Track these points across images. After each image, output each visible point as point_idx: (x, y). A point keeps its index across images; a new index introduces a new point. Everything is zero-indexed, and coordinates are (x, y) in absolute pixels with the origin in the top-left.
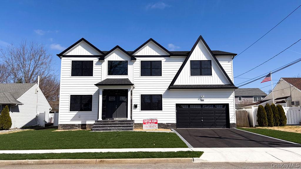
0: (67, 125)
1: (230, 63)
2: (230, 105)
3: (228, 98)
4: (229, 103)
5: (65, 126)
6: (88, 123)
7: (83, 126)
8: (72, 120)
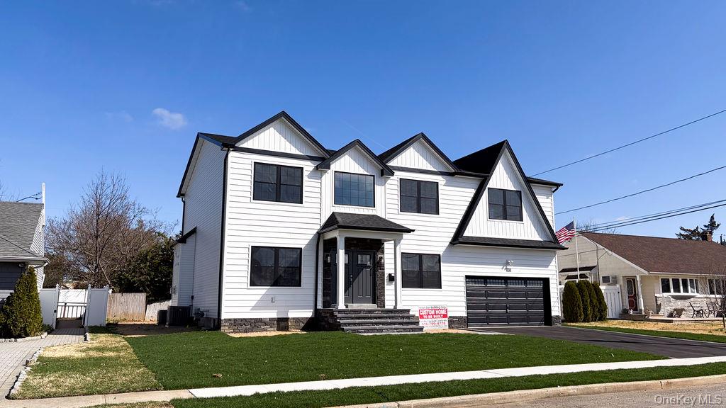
0: (242, 320)
1: (549, 200)
2: (551, 281)
3: (547, 266)
4: (550, 277)
5: (238, 324)
6: (292, 314)
7: (282, 323)
8: (254, 308)
